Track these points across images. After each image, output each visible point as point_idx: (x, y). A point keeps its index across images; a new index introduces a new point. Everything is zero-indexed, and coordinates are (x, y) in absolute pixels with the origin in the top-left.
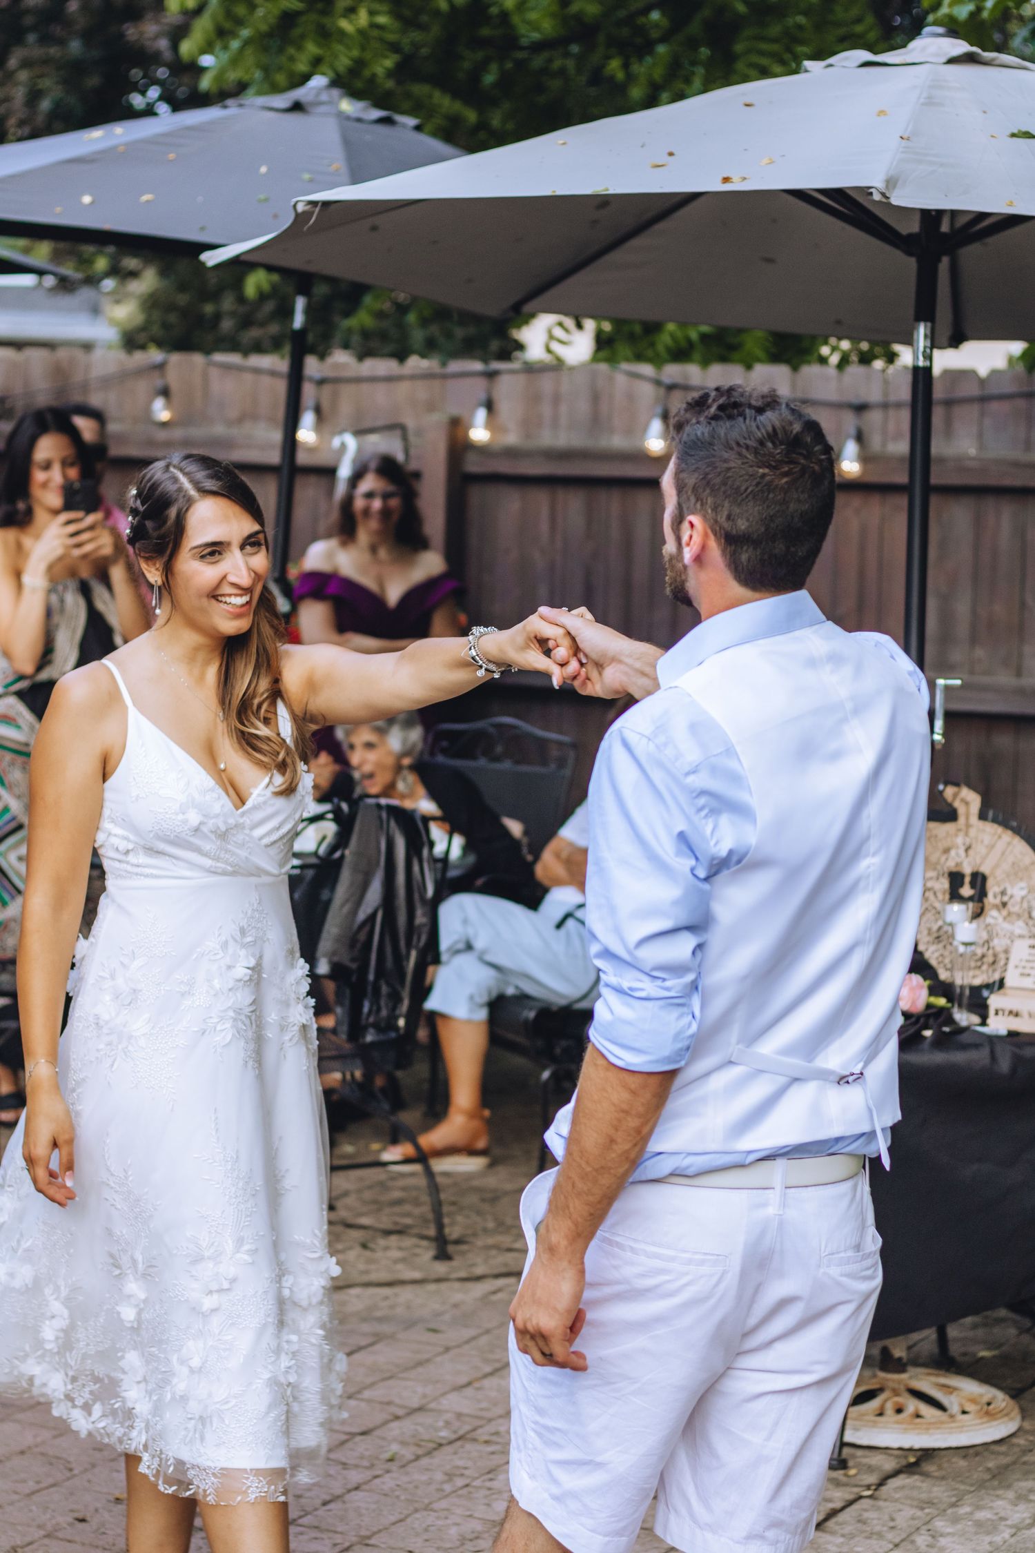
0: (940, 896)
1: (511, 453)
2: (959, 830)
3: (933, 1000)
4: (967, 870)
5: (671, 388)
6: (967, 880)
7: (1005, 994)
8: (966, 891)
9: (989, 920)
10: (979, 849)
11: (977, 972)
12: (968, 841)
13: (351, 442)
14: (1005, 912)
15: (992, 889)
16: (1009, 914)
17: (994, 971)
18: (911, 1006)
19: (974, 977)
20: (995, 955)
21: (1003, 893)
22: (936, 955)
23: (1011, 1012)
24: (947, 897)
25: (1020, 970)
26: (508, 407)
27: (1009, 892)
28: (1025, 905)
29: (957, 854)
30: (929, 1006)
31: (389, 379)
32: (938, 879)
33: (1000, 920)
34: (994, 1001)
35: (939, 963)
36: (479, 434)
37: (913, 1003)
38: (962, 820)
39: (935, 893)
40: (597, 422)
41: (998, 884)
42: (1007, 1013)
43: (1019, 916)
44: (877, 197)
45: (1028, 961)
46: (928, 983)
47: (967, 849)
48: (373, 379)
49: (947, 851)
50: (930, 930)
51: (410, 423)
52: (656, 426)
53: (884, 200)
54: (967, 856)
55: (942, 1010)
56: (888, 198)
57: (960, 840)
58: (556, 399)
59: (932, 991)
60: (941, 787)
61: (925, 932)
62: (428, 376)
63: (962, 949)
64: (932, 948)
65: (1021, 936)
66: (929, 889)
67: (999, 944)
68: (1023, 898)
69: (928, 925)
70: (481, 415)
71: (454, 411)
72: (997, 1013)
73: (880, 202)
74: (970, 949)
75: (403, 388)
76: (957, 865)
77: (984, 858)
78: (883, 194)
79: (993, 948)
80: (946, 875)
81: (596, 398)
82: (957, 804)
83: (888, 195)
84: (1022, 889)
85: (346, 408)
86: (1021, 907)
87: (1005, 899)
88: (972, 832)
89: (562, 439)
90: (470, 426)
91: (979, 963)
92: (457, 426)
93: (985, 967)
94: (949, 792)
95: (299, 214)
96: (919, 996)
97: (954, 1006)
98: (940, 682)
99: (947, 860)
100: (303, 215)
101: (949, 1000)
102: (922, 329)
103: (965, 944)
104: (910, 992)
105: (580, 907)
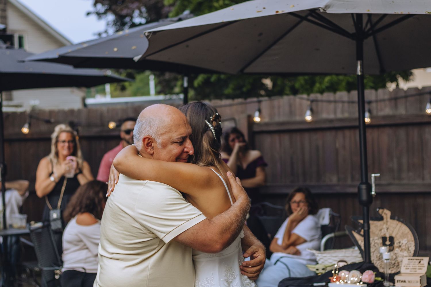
0: (380, 245)
1: (266, 124)
2: (384, 223)
3: (376, 278)
4: (388, 236)
5: (312, 101)
6: (388, 239)
7: (401, 275)
8: (388, 243)
9: (395, 252)
10: (391, 229)
11: (393, 269)
12: (387, 226)
14: (400, 249)
15: (396, 242)
16: (402, 249)
17: (398, 268)
18: (369, 281)
19: (392, 270)
20: (398, 263)
21: (400, 243)
22: (379, 264)
23: (402, 281)
24: (382, 245)
25: (405, 267)
26: (265, 111)
27: (402, 242)
28: (407, 246)
29: (384, 231)
30: (375, 281)
31: (230, 105)
32: (378, 239)
33: (399, 251)
34: (397, 278)
35: (380, 267)
36: (257, 119)
37: (370, 280)
38: (385, 220)
39: (378, 244)
40: (291, 113)
41: (398, 240)
42: (401, 281)
43: (405, 250)
44: (322, 11)
45: (408, 264)
46: (375, 273)
47: (387, 229)
48: (225, 106)
49: (381, 230)
50: (377, 256)
51: (237, 118)
52: (308, 112)
53: (324, 11)
54: (387, 231)
55: (380, 281)
56: (325, 11)
57: (385, 226)
58: (279, 107)
59: (377, 276)
60: (378, 210)
61: (375, 257)
62: (241, 104)
63: (385, 261)
64: (378, 262)
65: (406, 256)
66: (376, 243)
67: (399, 259)
68: (406, 244)
69: (377, 254)
70: (257, 114)
71: (249, 113)
72: (398, 282)
74: (388, 261)
75: (234, 108)
76: (385, 234)
77: (393, 232)
78: (324, 10)
79: (398, 261)
80: (381, 238)
81: (290, 106)
82: (383, 215)
83: (325, 10)
84: (405, 241)
86: (406, 247)
87: (400, 244)
88: (389, 223)
89: (282, 118)
90: (254, 117)
91: (393, 266)
92: (250, 118)
93: (395, 267)
94: (381, 211)
95: (147, 37)
96: (372, 278)
97: (384, 280)
98: (373, 175)
99: (381, 233)
100: (149, 37)
101: (382, 279)
102: (359, 63)
103: (387, 260)
104: (369, 276)
105: (282, 257)
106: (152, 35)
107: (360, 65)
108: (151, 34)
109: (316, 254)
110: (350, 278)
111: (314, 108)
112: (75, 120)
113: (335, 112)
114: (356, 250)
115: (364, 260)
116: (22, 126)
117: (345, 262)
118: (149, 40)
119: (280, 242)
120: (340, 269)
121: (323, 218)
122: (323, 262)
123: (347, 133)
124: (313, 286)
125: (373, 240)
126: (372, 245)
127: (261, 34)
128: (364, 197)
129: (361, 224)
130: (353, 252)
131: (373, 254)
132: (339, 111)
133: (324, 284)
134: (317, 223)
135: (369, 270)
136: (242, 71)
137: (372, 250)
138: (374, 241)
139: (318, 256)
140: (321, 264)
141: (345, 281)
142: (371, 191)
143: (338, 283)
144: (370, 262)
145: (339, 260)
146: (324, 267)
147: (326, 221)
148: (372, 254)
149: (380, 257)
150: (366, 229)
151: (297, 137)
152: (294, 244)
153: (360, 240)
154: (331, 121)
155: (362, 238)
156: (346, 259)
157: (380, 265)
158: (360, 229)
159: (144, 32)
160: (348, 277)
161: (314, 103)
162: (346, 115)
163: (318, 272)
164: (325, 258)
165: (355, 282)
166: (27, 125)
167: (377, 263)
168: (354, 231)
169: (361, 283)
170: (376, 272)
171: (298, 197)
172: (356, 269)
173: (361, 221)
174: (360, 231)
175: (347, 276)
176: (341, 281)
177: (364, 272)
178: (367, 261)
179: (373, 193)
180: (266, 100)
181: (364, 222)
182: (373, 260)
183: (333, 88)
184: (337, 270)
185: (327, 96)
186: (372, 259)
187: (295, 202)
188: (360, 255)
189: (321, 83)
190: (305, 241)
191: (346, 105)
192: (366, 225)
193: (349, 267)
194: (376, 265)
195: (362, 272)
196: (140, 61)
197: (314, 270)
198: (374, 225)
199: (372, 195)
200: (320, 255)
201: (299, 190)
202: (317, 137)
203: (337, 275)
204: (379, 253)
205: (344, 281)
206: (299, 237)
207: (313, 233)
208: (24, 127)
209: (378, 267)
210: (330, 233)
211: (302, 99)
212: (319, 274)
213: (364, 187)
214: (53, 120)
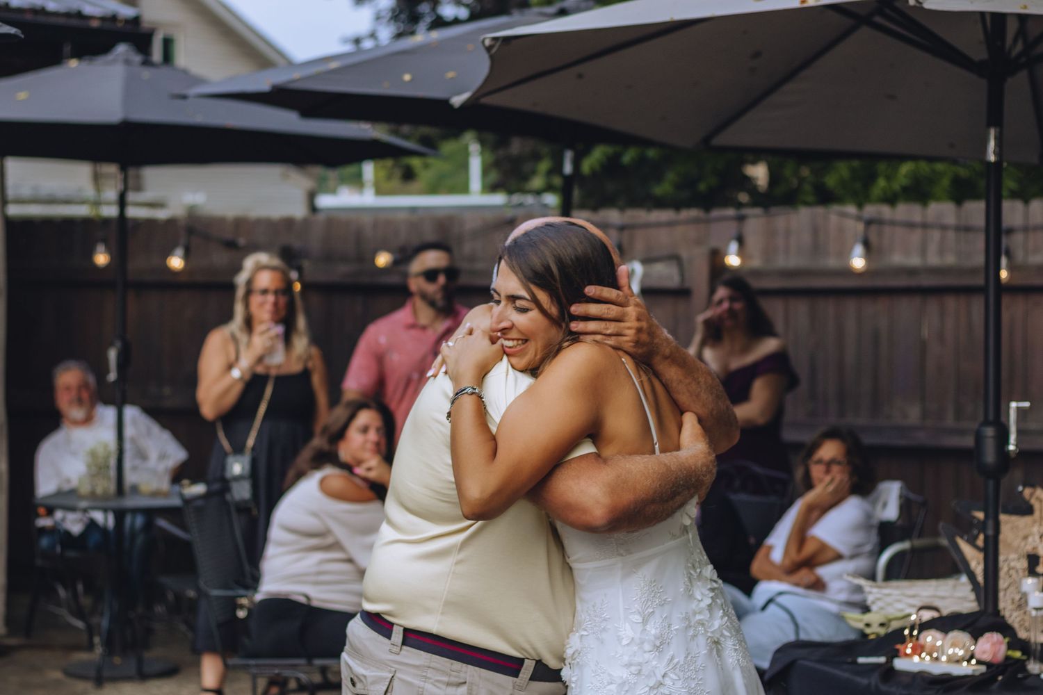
0: (1021, 573)
1: (756, 273)
2: (1034, 522)
3: (1010, 653)
4: (1042, 553)
5: (869, 223)
8: (1041, 569)
13: (638, 268)
18: (993, 658)
22: (1018, 619)
24: (1027, 573)
26: (753, 241)
29: (1034, 541)
30: (1007, 658)
31: (670, 224)
32: (1019, 559)
35: (1021, 626)
36: (733, 260)
37: (995, 655)
38: (1037, 514)
39: (1017, 571)
40: (817, 248)
44: (912, 2)
46: (1007, 640)
47: (1041, 536)
48: (658, 225)
49: (1025, 538)
50: (1013, 600)
51: (684, 254)
52: (859, 249)
53: (918, 5)
54: (1041, 541)
55: (1018, 661)
56: (921, 3)
57: (1035, 529)
58: (788, 233)
59: (1010, 646)
60: (1020, 488)
61: (1010, 602)
62: (696, 221)
63: (1034, 613)
64: (1015, 614)
66: (1013, 568)
69: (1013, 595)
70: (734, 247)
71: (714, 243)
73: (914, 6)
74: (1041, 613)
75: (679, 231)
76: (1034, 548)
78: (917, 1)
80: (1026, 557)
81: (815, 231)
82: (1033, 501)
85: (639, 246)
89: (793, 261)
90: (726, 254)
92: (716, 256)
94: (1027, 492)
95: (489, 49)
96: (999, 650)
97: (1028, 659)
98: (1014, 405)
99: (1025, 545)
100: (494, 50)
101: (1023, 654)
102: (992, 132)
103: (1037, 609)
104: (991, 646)
105: (781, 593)
106: (500, 46)
107: (995, 138)
108: (498, 44)
109: (867, 589)
110: (946, 649)
111: (873, 238)
112: (296, 244)
113: (923, 252)
114: (963, 584)
115: (983, 607)
116: (168, 252)
117: (936, 609)
118: (492, 58)
119: (777, 555)
120: (924, 626)
121: (885, 505)
122: (882, 608)
123: (951, 302)
124: (855, 663)
125: (1005, 560)
126: (1002, 574)
127: (757, 55)
128: (990, 456)
129: (979, 520)
130: (955, 587)
131: (1005, 595)
132: (933, 248)
133: (882, 660)
134: (869, 516)
135: (993, 631)
136: (706, 140)
137: (1002, 584)
138: (1009, 565)
139: (870, 593)
140: (876, 612)
141: (935, 655)
142: (1007, 442)
143: (916, 659)
144: (997, 612)
145: (920, 604)
146: (882, 620)
147: (891, 512)
148: (1001, 594)
149: (1022, 603)
150: (990, 532)
151: (828, 308)
152: (810, 563)
153: (975, 561)
154: (912, 272)
155: (981, 556)
156: (937, 603)
157: (1020, 622)
158: (975, 532)
159: (482, 37)
160: (942, 645)
161: (874, 228)
162: (950, 260)
163: (868, 631)
164: (889, 600)
165: (957, 658)
166: (180, 251)
167: (1013, 618)
168: (962, 537)
169: (974, 662)
170: (1009, 636)
171: (829, 450)
172: (963, 629)
173: (980, 515)
174: (976, 537)
175: (939, 643)
176: (923, 655)
177: (981, 635)
178: (990, 610)
179: (1012, 448)
180: (757, 216)
181: (986, 516)
182: (1004, 609)
183: (919, 192)
184: (917, 627)
185: (905, 211)
186: (1001, 605)
187: (820, 461)
188: (972, 596)
189: (889, 178)
190: (838, 557)
191: (951, 235)
192: (990, 523)
193: (945, 624)
194: (1010, 621)
195: (976, 637)
196: (465, 106)
197: (861, 626)
198: (1011, 527)
199: (1009, 451)
200: (875, 590)
201: (832, 434)
202: (876, 310)
203: (914, 639)
204: (1019, 592)
205: (931, 656)
206: (823, 547)
207: (858, 538)
208: (173, 255)
209: (1016, 626)
210: (901, 539)
211: (844, 215)
212: (872, 637)
213: (990, 432)
214: (242, 241)
